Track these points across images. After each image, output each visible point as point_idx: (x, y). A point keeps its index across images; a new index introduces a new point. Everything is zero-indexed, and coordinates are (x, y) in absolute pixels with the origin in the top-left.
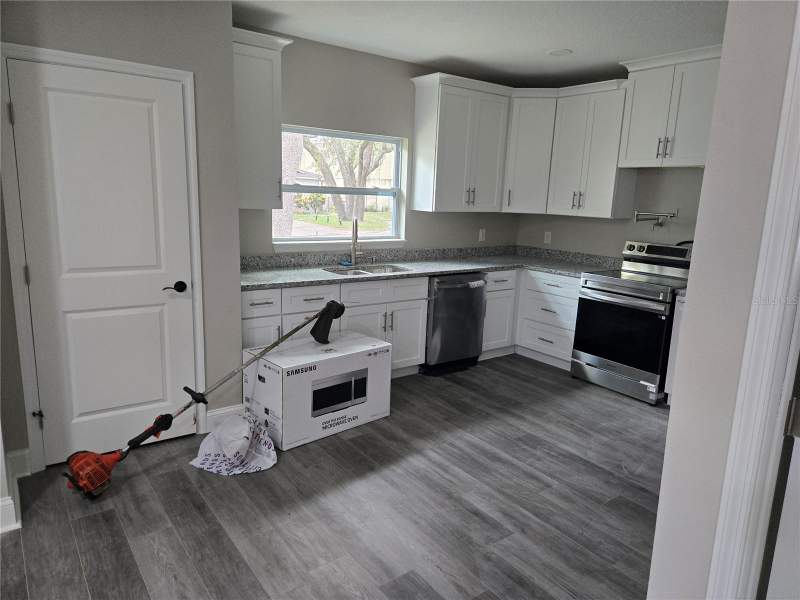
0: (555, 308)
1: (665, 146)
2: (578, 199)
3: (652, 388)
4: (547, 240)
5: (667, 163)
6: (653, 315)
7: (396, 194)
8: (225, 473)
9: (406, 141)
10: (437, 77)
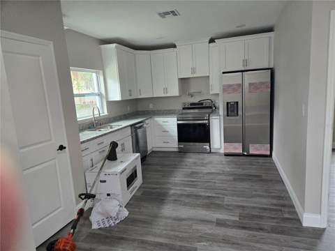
0: (167, 130)
1: (193, 70)
2: (166, 90)
3: (208, 148)
4: (151, 107)
5: (195, 76)
6: (204, 125)
7: (100, 95)
8: (113, 224)
9: (101, 72)
10: (114, 45)
